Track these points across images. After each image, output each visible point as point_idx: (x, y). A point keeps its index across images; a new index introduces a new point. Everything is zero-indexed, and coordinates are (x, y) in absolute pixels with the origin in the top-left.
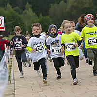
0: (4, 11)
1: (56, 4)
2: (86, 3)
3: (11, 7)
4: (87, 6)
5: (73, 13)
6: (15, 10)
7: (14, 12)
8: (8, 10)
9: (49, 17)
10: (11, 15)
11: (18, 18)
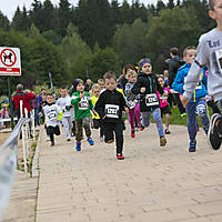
0: (25, 39)
1: (126, 25)
2: (185, 22)
3: (38, 31)
4: (187, 27)
5: (159, 42)
6: (45, 37)
7: (44, 40)
8: (32, 38)
9: (112, 50)
10: (37, 46)
11: (51, 51)
